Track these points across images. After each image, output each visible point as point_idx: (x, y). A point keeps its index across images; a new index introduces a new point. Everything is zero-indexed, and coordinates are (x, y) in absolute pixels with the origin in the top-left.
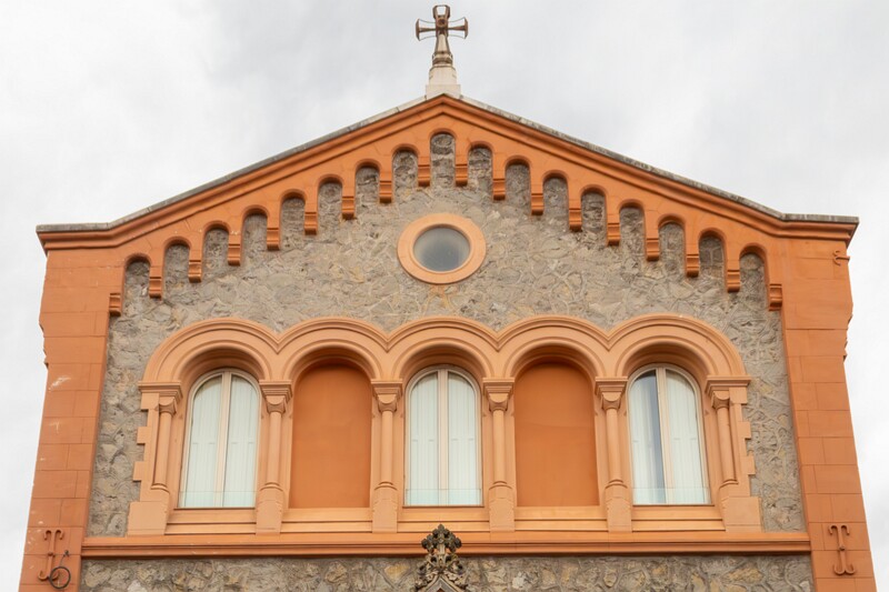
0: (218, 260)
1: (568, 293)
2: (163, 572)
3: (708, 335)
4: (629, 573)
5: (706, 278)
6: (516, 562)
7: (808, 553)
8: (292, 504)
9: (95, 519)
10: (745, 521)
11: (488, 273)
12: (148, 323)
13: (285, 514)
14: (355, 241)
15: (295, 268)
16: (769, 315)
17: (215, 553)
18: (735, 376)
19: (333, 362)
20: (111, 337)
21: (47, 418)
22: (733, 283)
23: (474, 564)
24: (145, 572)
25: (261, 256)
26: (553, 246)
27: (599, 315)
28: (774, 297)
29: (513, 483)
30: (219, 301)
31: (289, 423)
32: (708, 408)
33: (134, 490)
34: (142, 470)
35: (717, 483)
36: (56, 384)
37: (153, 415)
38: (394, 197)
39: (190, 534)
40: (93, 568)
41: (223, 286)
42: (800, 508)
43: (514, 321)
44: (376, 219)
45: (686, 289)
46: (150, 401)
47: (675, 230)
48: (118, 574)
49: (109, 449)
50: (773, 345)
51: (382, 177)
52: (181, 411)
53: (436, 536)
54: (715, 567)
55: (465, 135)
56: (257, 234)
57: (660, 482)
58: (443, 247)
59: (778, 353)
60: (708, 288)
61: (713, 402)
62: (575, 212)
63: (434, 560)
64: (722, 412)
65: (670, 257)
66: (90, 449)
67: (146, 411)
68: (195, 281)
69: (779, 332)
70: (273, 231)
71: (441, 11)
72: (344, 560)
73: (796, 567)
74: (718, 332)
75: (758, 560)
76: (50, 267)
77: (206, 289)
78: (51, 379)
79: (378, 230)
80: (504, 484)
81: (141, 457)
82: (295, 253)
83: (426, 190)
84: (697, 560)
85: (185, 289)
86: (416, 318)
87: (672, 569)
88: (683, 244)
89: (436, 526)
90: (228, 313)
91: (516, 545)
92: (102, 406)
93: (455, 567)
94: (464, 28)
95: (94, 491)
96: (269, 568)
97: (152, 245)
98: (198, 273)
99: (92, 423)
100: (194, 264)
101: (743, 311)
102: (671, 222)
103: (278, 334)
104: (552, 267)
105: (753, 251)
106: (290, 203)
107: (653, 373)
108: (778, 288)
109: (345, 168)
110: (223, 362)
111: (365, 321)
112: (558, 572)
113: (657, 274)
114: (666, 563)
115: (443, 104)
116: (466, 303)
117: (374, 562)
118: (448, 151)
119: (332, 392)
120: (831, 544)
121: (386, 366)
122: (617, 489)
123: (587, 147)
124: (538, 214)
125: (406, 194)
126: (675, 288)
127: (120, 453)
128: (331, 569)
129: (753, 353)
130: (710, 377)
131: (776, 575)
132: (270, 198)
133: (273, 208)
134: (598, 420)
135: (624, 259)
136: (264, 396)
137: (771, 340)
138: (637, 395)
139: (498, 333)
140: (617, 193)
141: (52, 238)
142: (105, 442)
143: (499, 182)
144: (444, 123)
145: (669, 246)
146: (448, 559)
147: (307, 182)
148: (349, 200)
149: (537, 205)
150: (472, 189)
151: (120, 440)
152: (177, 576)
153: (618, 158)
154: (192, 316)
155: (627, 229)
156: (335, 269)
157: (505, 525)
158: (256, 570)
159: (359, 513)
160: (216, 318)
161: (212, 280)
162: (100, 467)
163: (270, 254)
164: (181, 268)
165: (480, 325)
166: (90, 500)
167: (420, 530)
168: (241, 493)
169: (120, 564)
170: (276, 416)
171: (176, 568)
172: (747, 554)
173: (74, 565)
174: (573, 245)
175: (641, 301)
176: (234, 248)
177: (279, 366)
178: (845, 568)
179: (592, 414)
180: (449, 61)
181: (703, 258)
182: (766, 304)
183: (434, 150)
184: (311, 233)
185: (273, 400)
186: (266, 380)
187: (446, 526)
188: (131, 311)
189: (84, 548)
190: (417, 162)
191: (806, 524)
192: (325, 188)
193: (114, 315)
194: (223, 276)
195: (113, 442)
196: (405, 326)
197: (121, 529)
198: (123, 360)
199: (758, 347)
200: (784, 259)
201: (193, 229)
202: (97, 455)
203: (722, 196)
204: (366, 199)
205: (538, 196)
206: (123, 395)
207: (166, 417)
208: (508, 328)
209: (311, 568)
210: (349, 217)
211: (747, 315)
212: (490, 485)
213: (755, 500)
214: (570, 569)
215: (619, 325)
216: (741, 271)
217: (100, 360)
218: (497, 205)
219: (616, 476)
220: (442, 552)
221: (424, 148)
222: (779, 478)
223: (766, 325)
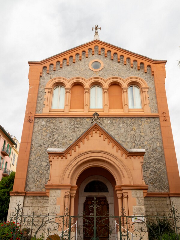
0: (58, 67)
1: (117, 73)
2: (48, 120)
3: (141, 80)
4: (128, 120)
5: (141, 70)
6: (109, 118)
7: (159, 117)
8: (70, 108)
9: (37, 111)
10: (148, 111)
11: (104, 69)
12: (46, 77)
13: (69, 110)
14: (82, 64)
15: (71, 68)
16: (152, 77)
17: (57, 116)
18: (146, 87)
19: (78, 84)
20: (40, 80)
21: (29, 93)
22: (146, 71)
23: (101, 119)
24: (45, 120)
25: (66, 66)
26: (115, 65)
27: (123, 77)
28: (153, 74)
29: (108, 105)
30: (58, 74)
31: (70, 94)
32: (141, 92)
33: (44, 106)
34: (45, 102)
35: (143, 105)
36: (31, 88)
37: (47, 93)
38: (88, 57)
39: (53, 113)
40: (36, 119)
41: (59, 71)
42: (157, 109)
43: (108, 77)
44: (85, 60)
45: (138, 72)
46: (47, 91)
47: (136, 62)
48: (41, 120)
49: (40, 99)
51: (86, 53)
52: (52, 93)
53: (95, 114)
54: (143, 119)
55: (100, 46)
56: (65, 63)
57: (133, 105)
58: (96, 65)
59: (153, 83)
60: (142, 72)
61: (142, 91)
62: (119, 59)
63: (95, 118)
64: (144, 93)
65: (135, 67)
66: (36, 99)
67: (46, 92)
68: (54, 71)
69: (154, 79)
70: (68, 62)
71: (96, 26)
72: (79, 118)
73: (157, 119)
74: (143, 79)
75: (150, 118)
76: (30, 68)
77: (56, 72)
78: (30, 87)
79: (85, 62)
80: (107, 105)
81: (45, 100)
82: (71, 66)
83: (94, 55)
84: (140, 118)
85: (53, 72)
86: (92, 77)
87: (135, 120)
88: (137, 64)
89: (95, 112)
90: (60, 76)
91: (109, 115)
92: (38, 91)
93: (98, 119)
94: (100, 29)
95: (37, 106)
96: (67, 119)
97: (47, 65)
98: (55, 69)
99: (37, 94)
100: (54, 68)
101: (147, 76)
102: (135, 61)
103: (68, 80)
104: (115, 68)
105: (149, 66)
106: (71, 58)
107: (132, 86)
108: (153, 72)
109: (80, 52)
110: (59, 84)
111: (83, 77)
112: (116, 120)
113: (133, 70)
114: (134, 119)
115: (97, 41)
116: (100, 74)
117: (84, 118)
118: (97, 49)
119: (77, 89)
120: (163, 115)
121: (87, 85)
122: (126, 106)
123: (121, 48)
124: (113, 59)
125: (90, 56)
126: (136, 72)
127: (41, 99)
128: (77, 119)
129: (149, 83)
130: (142, 87)
131: (153, 121)
132: (67, 57)
133: (68, 58)
134: (123, 94)
135: (127, 67)
136: (66, 90)
137: (152, 81)
138: (129, 90)
139: (105, 79)
140: (126, 56)
141: (31, 63)
142: (39, 98)
143: (106, 54)
144: (97, 44)
145: (135, 65)
146: (97, 118)
147: (74, 54)
148: (81, 57)
149: (112, 58)
151: (41, 97)
152: (51, 120)
153: (126, 50)
154: (54, 76)
155: (128, 62)
156: (78, 69)
157: (107, 112)
158: (64, 119)
159: (82, 110)
160: (58, 77)
161: (57, 70)
162: (38, 102)
163: (67, 66)
164: (52, 68)
165: (102, 78)
166: (36, 107)
167: (92, 113)
168: (62, 106)
169: (41, 118)
170: (68, 93)
171: (51, 119)
172: (148, 117)
173: (33, 119)
174: (119, 65)
175: (130, 74)
176: (61, 65)
177: (68, 85)
178: (165, 120)
179: (122, 93)
180: (98, 34)
181: (140, 67)
182: (151, 75)
183: (95, 49)
184: (74, 63)
185: (67, 91)
186: (66, 87)
187: (97, 112)
188: (44, 75)
189: (35, 116)
190: (92, 51)
191: (158, 112)
192: (77, 55)
193: (41, 76)
194: (59, 70)
195: (40, 98)
196: (90, 78)
197: (41, 112)
198: (42, 84)
199: (150, 82)
200: (154, 67)
201: (54, 62)
202: (37, 100)
203: (144, 57)
204: (83, 57)
205: (113, 57)
206: (42, 90)
207: (49, 93)
208: (107, 79)
209: (74, 119)
210: (80, 60)
211: (148, 77)
212: (104, 105)
213: (150, 108)
214: (118, 119)
215: (126, 78)
216: (147, 69)
217: (38, 84)
218: (105, 58)
219: (126, 104)
220: (96, 116)
221: (93, 49)
222: (154, 104)
223: (151, 78)
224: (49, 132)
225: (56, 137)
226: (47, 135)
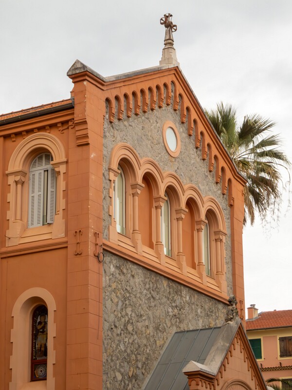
1: (195, 176)
2: (118, 262)
3: (220, 211)
6: (187, 289)
10: (225, 291)
11: (180, 157)
15: (141, 127)
16: (228, 208)
18: (224, 231)
21: (91, 172)
22: (225, 192)
26: (192, 152)
27: (201, 190)
28: (232, 202)
30: (124, 133)
33: (110, 218)
34: (111, 210)
36: (92, 156)
37: (112, 183)
39: (123, 246)
42: (232, 289)
44: (158, 115)
46: (112, 176)
48: (108, 259)
50: (228, 220)
51: (162, 97)
55: (179, 89)
59: (229, 224)
60: (219, 189)
62: (199, 141)
64: (219, 243)
65: (213, 172)
66: (102, 196)
67: (110, 181)
68: (120, 119)
70: (139, 108)
72: (155, 274)
79: (158, 121)
81: (110, 204)
83: (168, 108)
84: (217, 302)
87: (213, 304)
88: (216, 168)
90: (127, 141)
97: (112, 96)
98: (122, 117)
99: (102, 182)
100: (122, 112)
101: (224, 203)
103: (141, 160)
104: (192, 162)
108: (233, 199)
109: (154, 85)
113: (211, 178)
114: (212, 301)
115: (176, 70)
116: (176, 168)
121: (162, 189)
124: (190, 136)
125: (163, 107)
126: (213, 186)
127: (104, 198)
134: (196, 234)
135: (205, 168)
137: (228, 219)
140: (207, 139)
143: (185, 116)
144: (174, 78)
148: (154, 102)
149: (191, 133)
150: (177, 114)
154: (119, 138)
157: (185, 274)
159: (153, 252)
160: (126, 144)
161: (122, 121)
164: (116, 110)
165: (181, 182)
169: (108, 254)
172: (225, 304)
175: (208, 188)
176: (130, 109)
177: (140, 176)
178: (242, 317)
184: (144, 112)
190: (166, 92)
196: (167, 173)
197: (107, 237)
199: (226, 220)
200: (234, 187)
201: (122, 94)
205: (192, 129)
206: (104, 169)
208: (186, 186)
210: (152, 110)
211: (225, 206)
212: (177, 252)
213: (226, 283)
214: (196, 296)
215: (205, 197)
217: (102, 149)
218: (182, 125)
222: (229, 275)
223: (228, 211)
224: (120, 296)
225: (129, 311)
226: (118, 302)
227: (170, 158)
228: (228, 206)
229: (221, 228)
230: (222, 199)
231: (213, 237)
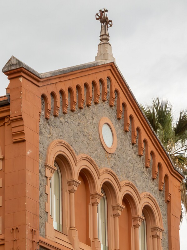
1: (131, 172)
3: (157, 207)
14: (89, 118)
15: (77, 124)
16: (165, 204)
18: (162, 228)
21: (27, 170)
22: (162, 188)
26: (128, 148)
27: (137, 186)
28: (169, 199)
30: (60, 130)
33: (46, 216)
36: (29, 153)
41: (61, 122)
44: (94, 111)
50: (165, 217)
51: (98, 93)
55: (114, 83)
59: (166, 220)
61: (155, 234)
62: (135, 137)
65: (149, 168)
67: (47, 178)
68: (56, 116)
70: (75, 104)
81: (47, 201)
82: (76, 116)
83: (104, 103)
97: (48, 92)
98: (58, 114)
100: (58, 109)
101: (161, 200)
103: (77, 157)
104: (128, 158)
108: (170, 195)
109: (90, 81)
113: (147, 174)
115: (112, 66)
116: (113, 165)
121: (99, 186)
124: (127, 132)
126: (150, 182)
127: (41, 195)
132: (74, 85)
133: (75, 91)
134: (132, 229)
139: (121, 184)
140: (143, 134)
143: (121, 112)
144: (110, 74)
147: (82, 83)
148: (91, 99)
149: (128, 129)
150: (113, 110)
156: (86, 130)
164: (52, 107)
174: (132, 150)
176: (66, 106)
177: (76, 172)
184: (81, 108)
194: (61, 117)
196: (104, 169)
201: (57, 91)
205: (128, 125)
206: (41, 166)
208: (123, 182)
210: (88, 106)
218: (118, 121)
221: (106, 84)
223: (164, 207)
227: (107, 154)
228: (164, 202)
229: (158, 224)
230: (159, 195)
231: (150, 234)
